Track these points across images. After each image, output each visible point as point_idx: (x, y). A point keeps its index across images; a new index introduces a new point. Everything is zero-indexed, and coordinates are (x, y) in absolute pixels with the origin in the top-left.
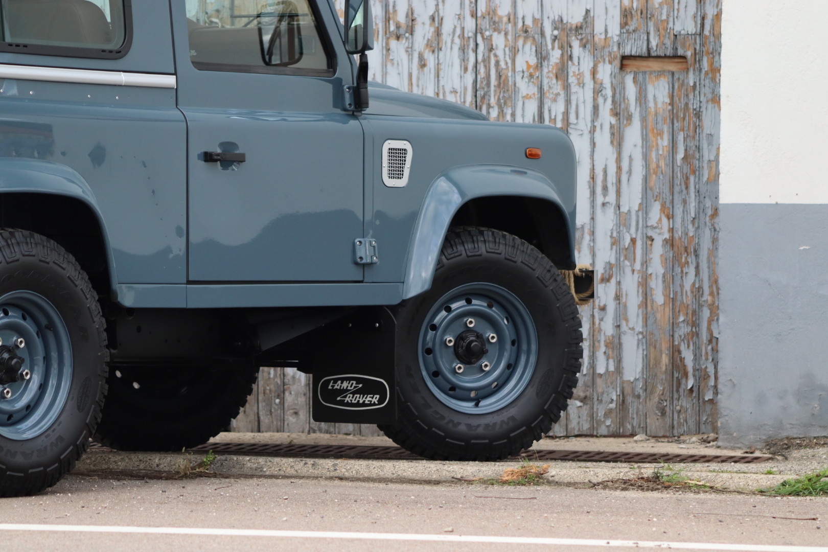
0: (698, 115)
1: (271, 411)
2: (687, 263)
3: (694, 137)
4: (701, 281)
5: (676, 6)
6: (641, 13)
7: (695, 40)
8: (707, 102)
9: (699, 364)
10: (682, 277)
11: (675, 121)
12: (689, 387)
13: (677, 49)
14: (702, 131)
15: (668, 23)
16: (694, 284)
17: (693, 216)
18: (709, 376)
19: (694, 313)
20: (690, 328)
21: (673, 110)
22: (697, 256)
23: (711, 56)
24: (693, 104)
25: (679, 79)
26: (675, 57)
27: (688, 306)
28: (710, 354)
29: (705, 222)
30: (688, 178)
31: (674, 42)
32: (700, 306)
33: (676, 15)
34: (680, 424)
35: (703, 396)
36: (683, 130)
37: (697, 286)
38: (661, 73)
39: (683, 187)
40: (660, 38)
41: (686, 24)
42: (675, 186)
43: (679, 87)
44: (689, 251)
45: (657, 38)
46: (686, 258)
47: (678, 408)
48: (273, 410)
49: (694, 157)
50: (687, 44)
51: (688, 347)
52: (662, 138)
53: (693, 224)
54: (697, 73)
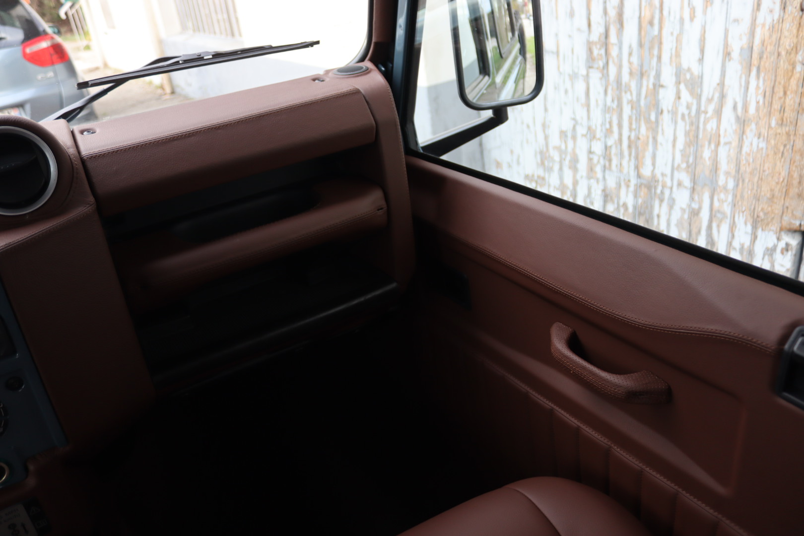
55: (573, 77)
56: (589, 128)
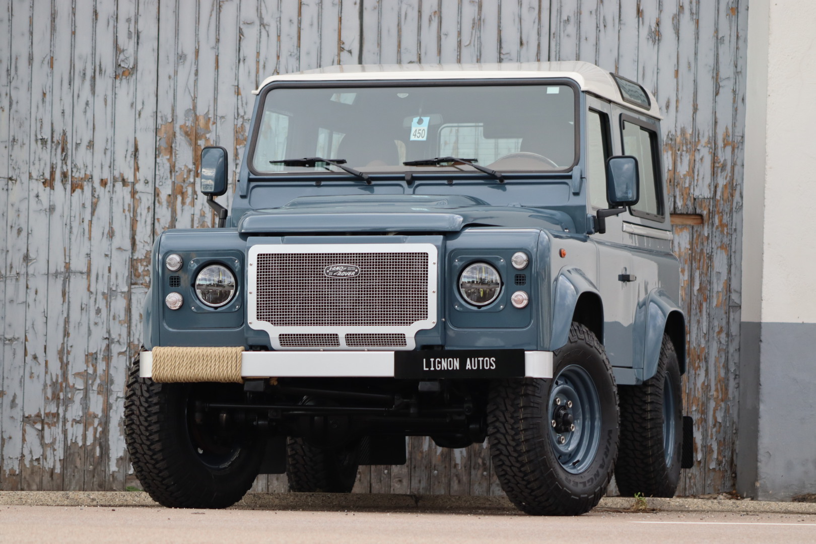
0: (710, 258)
1: (380, 479)
2: (699, 367)
3: (706, 274)
4: (709, 380)
5: (696, 177)
6: (670, 182)
7: (710, 202)
8: (717, 248)
9: (706, 442)
10: (695, 378)
11: (693, 262)
12: (699, 459)
13: (696, 209)
14: (713, 269)
15: (689, 190)
16: (704, 383)
17: (705, 332)
18: (713, 451)
19: (703, 404)
20: (700, 415)
21: (692, 253)
22: (707, 362)
23: (721, 214)
24: (707, 249)
25: (697, 231)
26: (695, 214)
27: (699, 399)
28: (714, 434)
29: (714, 337)
30: (701, 305)
31: (694, 204)
32: (708, 399)
33: (695, 184)
34: (691, 487)
35: (708, 466)
36: (699, 269)
37: (706, 384)
38: (684, 226)
39: (698, 310)
40: (683, 200)
41: (702, 191)
42: (692, 310)
43: (697, 237)
44: (701, 358)
45: (681, 201)
46: (698, 364)
47: (690, 475)
48: (382, 479)
49: (706, 288)
50: (704, 205)
51: (698, 429)
52: (683, 274)
53: (705, 339)
54: (710, 227)
55: (109, 295)
56: (129, 344)
